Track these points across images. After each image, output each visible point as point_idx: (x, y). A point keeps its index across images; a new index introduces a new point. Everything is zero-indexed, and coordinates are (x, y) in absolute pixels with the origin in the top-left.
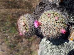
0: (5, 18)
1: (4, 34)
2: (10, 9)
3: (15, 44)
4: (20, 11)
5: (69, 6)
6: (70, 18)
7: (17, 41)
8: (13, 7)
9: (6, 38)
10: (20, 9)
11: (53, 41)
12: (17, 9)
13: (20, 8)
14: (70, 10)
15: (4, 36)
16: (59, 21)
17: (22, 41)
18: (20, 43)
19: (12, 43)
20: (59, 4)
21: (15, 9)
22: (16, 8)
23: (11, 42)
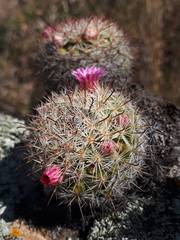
0: (125, 13)
1: (54, 8)
2: (160, 34)
3: (12, 51)
4: (153, 73)
5: (161, 214)
6: (110, 223)
7: (24, 59)
8: (169, 43)
9: (39, 12)
10: (159, 74)
11: (13, 164)
12: (159, 62)
13: (166, 77)
14: (145, 219)
15: (48, 7)
16: (98, 158)
17: (21, 81)
18: (13, 70)
19: (15, 37)
20: (172, 176)
21: (161, 54)
22: (167, 59)
23: (18, 35)
